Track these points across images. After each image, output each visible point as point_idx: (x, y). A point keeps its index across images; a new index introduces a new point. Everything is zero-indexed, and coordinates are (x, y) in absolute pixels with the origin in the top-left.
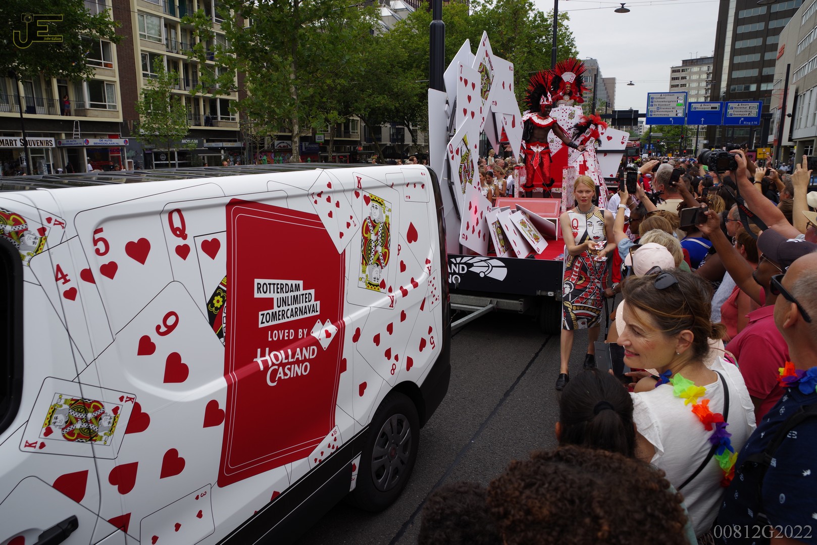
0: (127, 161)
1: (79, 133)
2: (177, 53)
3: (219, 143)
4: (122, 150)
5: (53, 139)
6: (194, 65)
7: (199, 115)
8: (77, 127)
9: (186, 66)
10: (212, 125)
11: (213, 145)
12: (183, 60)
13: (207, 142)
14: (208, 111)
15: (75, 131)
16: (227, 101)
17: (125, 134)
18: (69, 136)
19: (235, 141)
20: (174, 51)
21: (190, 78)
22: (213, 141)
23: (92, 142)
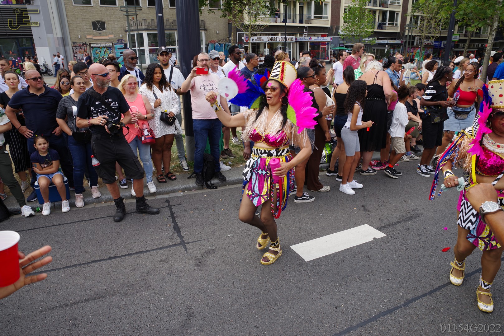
0: (330, 50)
1: (307, 33)
3: (385, 41)
4: (328, 44)
5: (294, 37)
7: (375, 22)
8: (306, 30)
10: (382, 29)
11: (381, 42)
13: (377, 40)
14: (381, 19)
15: (305, 32)
16: (394, 12)
17: (331, 34)
18: (301, 35)
19: (395, 39)
22: (381, 39)
23: (314, 38)
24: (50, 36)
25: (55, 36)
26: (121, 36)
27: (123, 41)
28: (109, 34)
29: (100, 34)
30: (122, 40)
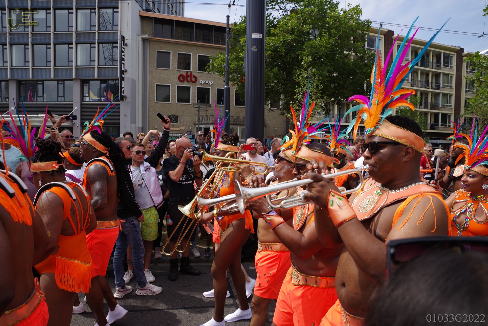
2: (417, 87)
3: (437, 141)
6: (427, 93)
7: (427, 123)
9: (421, 94)
10: (434, 129)
11: (435, 141)
12: (420, 90)
13: (430, 140)
14: (433, 120)
16: (446, 114)
20: (415, 86)
21: (423, 101)
22: (434, 139)
24: (133, 125)
25: (137, 125)
26: (190, 128)
27: (191, 133)
28: (181, 126)
29: (173, 125)
30: (191, 131)
